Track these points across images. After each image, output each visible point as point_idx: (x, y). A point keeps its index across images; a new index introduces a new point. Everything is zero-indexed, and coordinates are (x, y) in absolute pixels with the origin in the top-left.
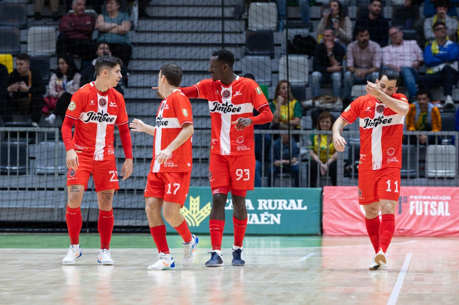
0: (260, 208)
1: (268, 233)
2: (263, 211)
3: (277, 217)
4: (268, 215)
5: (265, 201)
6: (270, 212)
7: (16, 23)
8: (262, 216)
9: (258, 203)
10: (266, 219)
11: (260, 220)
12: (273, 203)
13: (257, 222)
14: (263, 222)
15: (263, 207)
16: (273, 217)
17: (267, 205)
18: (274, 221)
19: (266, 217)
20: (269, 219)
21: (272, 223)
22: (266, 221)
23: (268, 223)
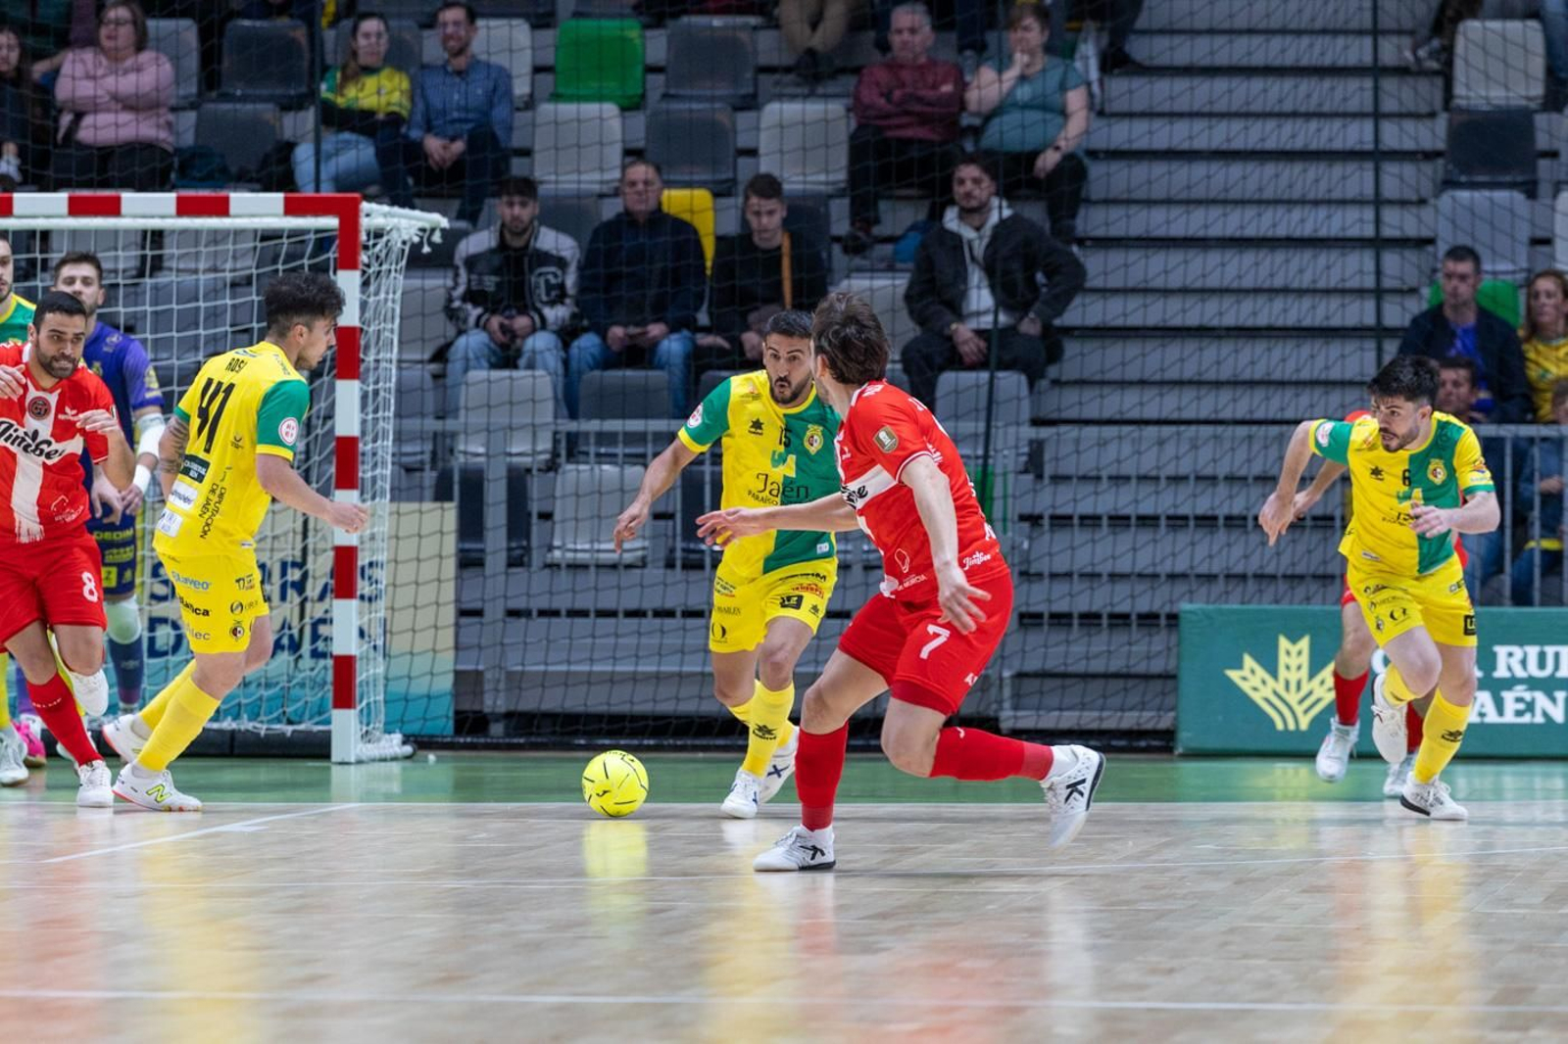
0: (1501, 672)
1: (1526, 751)
2: (1511, 683)
3: (1554, 700)
4: (1527, 696)
5: (1517, 651)
6: (1533, 683)
7: (723, 90)
8: (1508, 696)
9: (1494, 655)
10: (1521, 706)
11: (1500, 711)
12: (1542, 657)
13: (1492, 717)
14: (1509, 717)
15: (1510, 669)
16: (1541, 700)
17: (1524, 663)
18: (1545, 714)
19: (1519, 700)
20: (1530, 707)
21: (1539, 719)
22: (1519, 713)
23: (1526, 719)
